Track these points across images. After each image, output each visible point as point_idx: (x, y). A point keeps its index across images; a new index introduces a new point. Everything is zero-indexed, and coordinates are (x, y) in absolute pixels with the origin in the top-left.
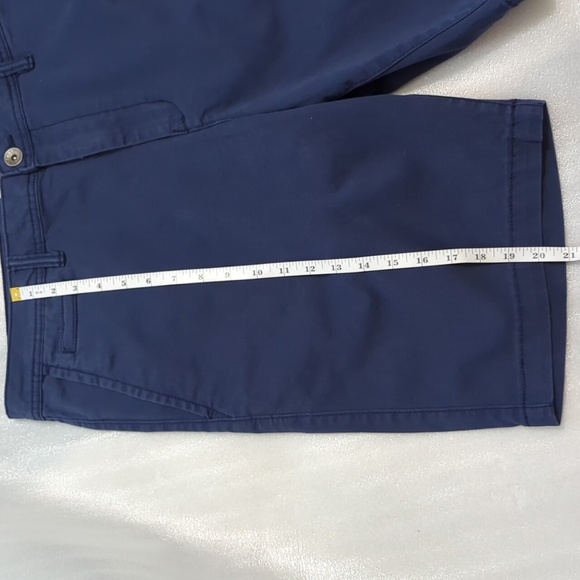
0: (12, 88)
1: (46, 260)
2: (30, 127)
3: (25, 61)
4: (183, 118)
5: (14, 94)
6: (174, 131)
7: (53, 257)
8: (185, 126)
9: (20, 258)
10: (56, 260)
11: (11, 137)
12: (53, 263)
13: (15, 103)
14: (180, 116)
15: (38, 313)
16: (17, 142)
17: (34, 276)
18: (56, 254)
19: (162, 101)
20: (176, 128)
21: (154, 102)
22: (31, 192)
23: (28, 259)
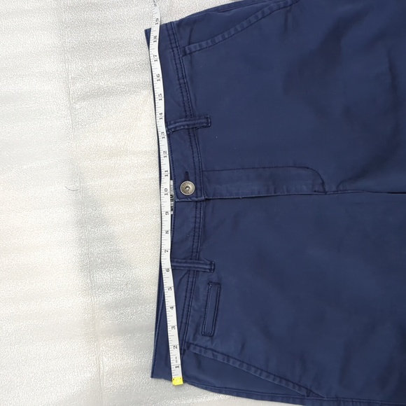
0: (193, 138)
1: (200, 266)
2: (204, 169)
3: (205, 120)
4: (323, 184)
5: (194, 143)
6: (315, 191)
7: (206, 265)
8: (324, 189)
9: (180, 260)
10: (207, 267)
11: (187, 173)
12: (205, 269)
13: (195, 150)
14: (321, 181)
15: (187, 303)
16: (191, 178)
17: (187, 275)
18: (209, 263)
19: (308, 168)
20: (316, 189)
21: (300, 167)
22: (198, 216)
23: (186, 262)
